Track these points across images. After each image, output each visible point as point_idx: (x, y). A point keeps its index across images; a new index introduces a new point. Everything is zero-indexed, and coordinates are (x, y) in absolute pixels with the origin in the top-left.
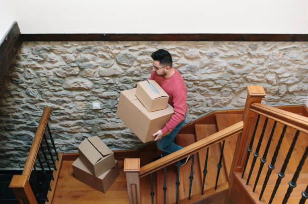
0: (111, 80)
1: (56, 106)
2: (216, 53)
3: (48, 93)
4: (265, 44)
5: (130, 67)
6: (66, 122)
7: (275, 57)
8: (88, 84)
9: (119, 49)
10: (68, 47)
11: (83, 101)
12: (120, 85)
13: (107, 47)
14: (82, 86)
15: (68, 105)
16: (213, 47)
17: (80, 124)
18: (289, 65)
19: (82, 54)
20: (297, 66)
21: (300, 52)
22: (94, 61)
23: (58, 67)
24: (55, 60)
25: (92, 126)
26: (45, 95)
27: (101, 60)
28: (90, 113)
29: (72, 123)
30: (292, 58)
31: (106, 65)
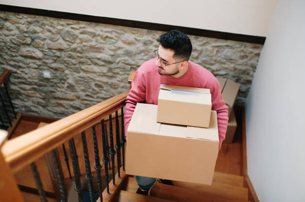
0: (58, 54)
1: (14, 70)
2: (149, 41)
3: (6, 57)
4: (198, 38)
5: (73, 43)
6: (23, 86)
7: (208, 53)
8: (39, 54)
9: (62, 25)
10: (20, 19)
11: (36, 68)
12: (66, 59)
13: (52, 23)
14: (34, 55)
15: (24, 70)
16: (147, 34)
17: (34, 89)
18: (224, 63)
19: (32, 26)
20: (232, 65)
21: (234, 51)
22: (43, 33)
23: (14, 35)
24: (11, 28)
25: (46, 93)
26: (5, 59)
27: (48, 34)
28: (43, 81)
29: (28, 87)
30: (226, 56)
31: (53, 38)
